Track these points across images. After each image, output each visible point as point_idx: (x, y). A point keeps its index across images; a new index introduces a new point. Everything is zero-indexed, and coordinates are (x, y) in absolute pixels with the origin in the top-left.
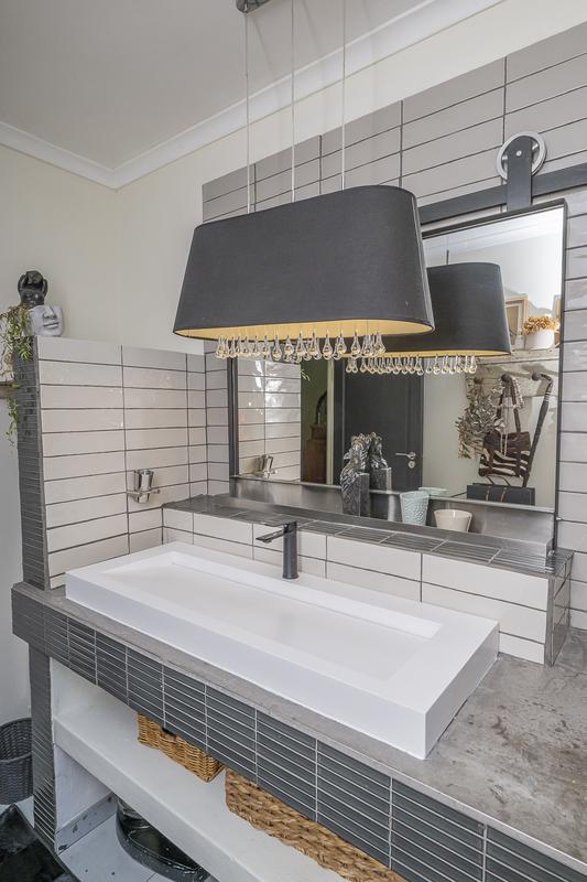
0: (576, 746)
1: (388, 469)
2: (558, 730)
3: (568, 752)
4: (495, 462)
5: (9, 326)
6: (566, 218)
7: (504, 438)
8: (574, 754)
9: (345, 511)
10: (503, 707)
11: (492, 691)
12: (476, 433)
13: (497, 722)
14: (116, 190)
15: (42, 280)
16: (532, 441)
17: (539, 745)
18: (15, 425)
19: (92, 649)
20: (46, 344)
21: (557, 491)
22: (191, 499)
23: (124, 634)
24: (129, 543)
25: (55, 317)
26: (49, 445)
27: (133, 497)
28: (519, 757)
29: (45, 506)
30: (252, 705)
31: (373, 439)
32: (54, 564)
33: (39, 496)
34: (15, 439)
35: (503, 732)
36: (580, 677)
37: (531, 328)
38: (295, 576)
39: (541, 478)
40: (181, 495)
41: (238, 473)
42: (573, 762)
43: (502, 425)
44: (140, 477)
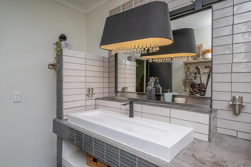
0: (218, 161)
1: (161, 88)
2: (212, 157)
3: (215, 163)
4: (194, 92)
5: (56, 47)
6: (213, 11)
7: (197, 85)
8: (217, 163)
9: (148, 99)
10: (195, 151)
11: (191, 147)
12: (188, 84)
13: (193, 154)
14: (86, 14)
15: (65, 36)
16: (205, 86)
17: (206, 161)
18: (56, 74)
19: (74, 135)
20: (65, 52)
21: (212, 91)
22: (104, 98)
23: (83, 130)
24: (86, 108)
25: (68, 44)
26: (65, 79)
27: (87, 95)
28: (200, 163)
29: (63, 96)
30: (118, 147)
31: (156, 79)
32: (65, 112)
33: (61, 93)
34: (56, 78)
35: (194, 157)
36: (220, 145)
37: (204, 52)
38: (133, 117)
39: (208, 94)
40: (101, 96)
41: (117, 90)
42: (217, 165)
43: (196, 81)
44: (90, 90)
